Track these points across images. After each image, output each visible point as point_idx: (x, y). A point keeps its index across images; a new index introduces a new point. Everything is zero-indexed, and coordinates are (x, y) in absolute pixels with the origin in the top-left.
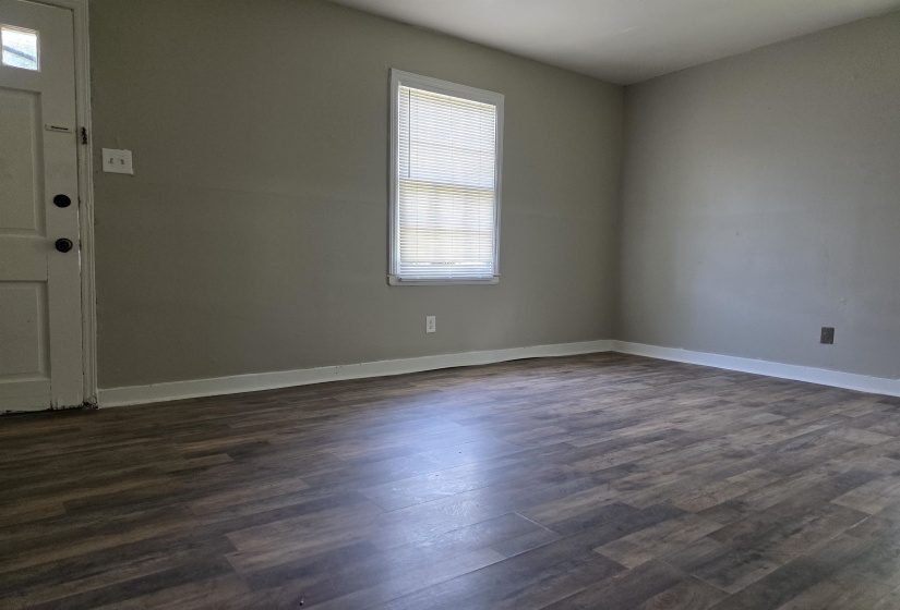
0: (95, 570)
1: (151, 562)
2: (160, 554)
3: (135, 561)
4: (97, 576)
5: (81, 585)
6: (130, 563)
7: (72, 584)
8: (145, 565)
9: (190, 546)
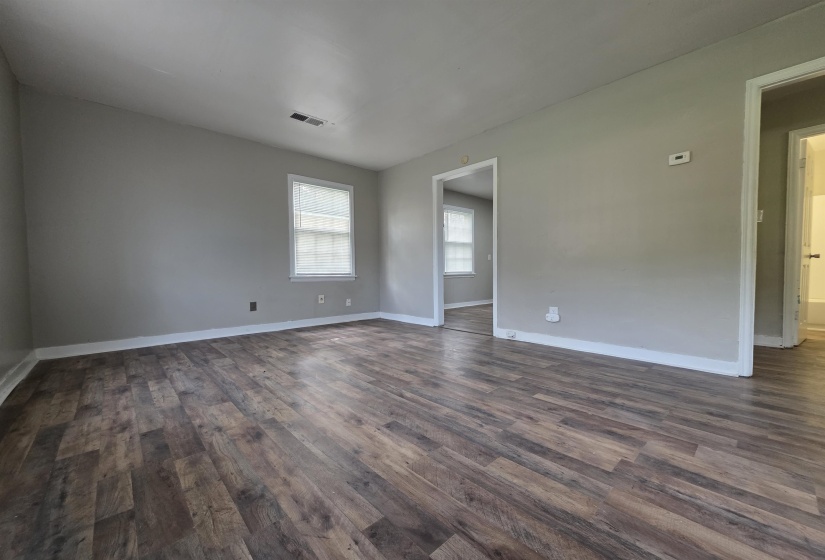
0: (730, 515)
1: (682, 491)
2: (671, 491)
3: (692, 500)
4: (733, 510)
5: (749, 512)
6: (699, 502)
7: (756, 518)
8: (688, 492)
9: (644, 481)
